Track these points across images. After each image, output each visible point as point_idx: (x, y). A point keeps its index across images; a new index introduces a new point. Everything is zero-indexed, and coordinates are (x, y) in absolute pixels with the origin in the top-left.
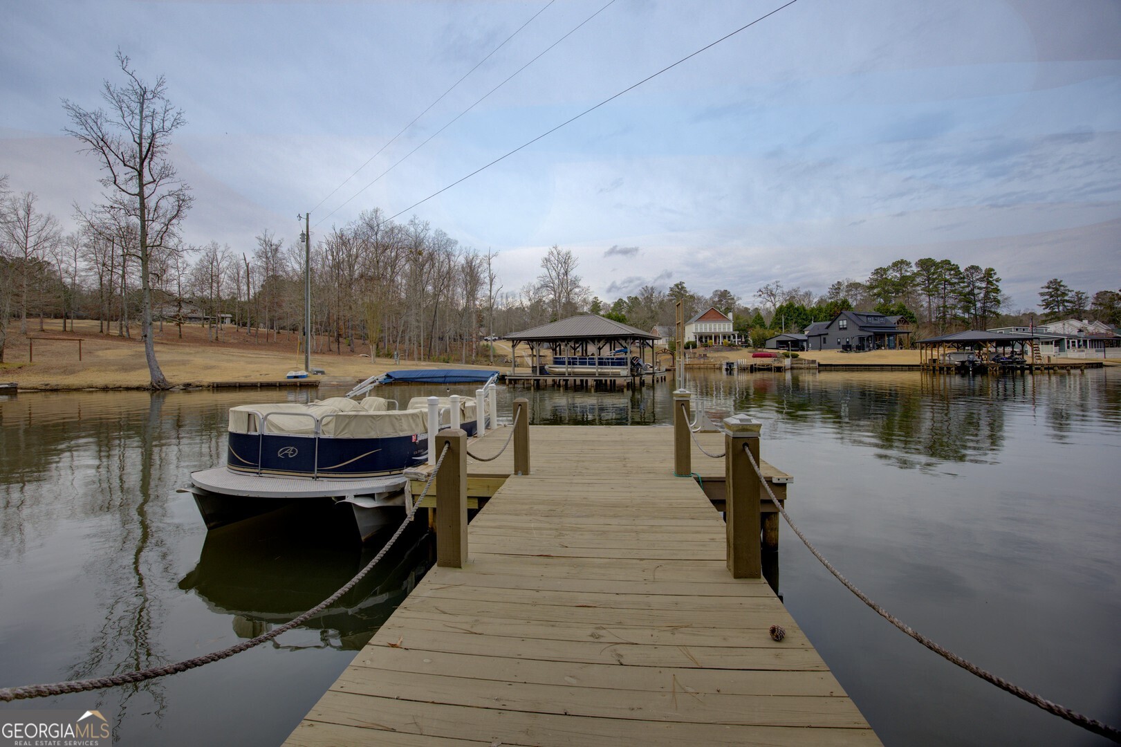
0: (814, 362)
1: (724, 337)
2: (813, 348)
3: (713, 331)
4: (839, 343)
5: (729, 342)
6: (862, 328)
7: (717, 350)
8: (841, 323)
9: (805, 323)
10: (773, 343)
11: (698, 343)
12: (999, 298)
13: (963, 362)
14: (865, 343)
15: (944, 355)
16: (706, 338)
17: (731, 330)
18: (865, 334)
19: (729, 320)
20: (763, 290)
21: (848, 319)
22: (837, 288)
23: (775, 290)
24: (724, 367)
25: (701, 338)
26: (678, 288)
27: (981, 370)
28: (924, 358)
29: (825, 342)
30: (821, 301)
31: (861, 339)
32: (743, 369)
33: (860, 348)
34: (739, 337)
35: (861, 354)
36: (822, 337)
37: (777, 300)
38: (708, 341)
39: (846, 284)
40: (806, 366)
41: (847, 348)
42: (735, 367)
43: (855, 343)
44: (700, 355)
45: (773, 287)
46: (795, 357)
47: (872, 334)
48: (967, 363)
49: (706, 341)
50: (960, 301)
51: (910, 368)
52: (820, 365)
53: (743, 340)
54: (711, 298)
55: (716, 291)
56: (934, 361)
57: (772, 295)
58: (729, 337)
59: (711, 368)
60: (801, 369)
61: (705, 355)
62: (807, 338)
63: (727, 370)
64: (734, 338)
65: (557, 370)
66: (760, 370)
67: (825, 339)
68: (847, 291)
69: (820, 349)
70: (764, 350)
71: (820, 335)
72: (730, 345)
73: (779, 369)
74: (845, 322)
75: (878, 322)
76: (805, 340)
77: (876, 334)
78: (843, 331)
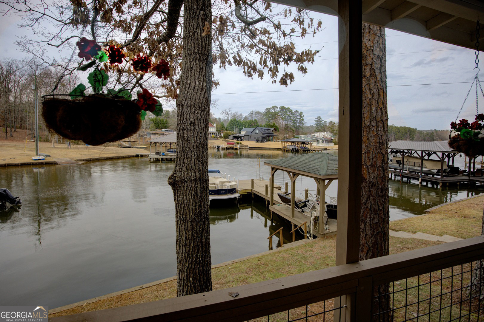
0: (247, 146)
1: (212, 134)
2: (246, 140)
4: (255, 139)
6: (263, 134)
9: (241, 127)
10: (231, 137)
12: (303, 122)
13: (293, 149)
14: (264, 139)
15: (288, 146)
17: (215, 131)
18: (264, 136)
19: (214, 127)
20: (224, 112)
21: (259, 130)
22: (252, 113)
23: (228, 112)
24: (216, 148)
27: (297, 151)
28: (282, 146)
29: (250, 138)
30: (246, 118)
31: (263, 138)
32: (223, 149)
33: (262, 141)
34: (219, 134)
35: (262, 144)
37: (229, 116)
39: (255, 112)
40: (245, 147)
41: (258, 141)
42: (220, 148)
43: (260, 139)
45: (228, 111)
46: (241, 143)
47: (266, 136)
48: (294, 149)
50: (292, 123)
51: (278, 149)
52: (249, 147)
56: (285, 147)
57: (227, 114)
58: (214, 134)
60: (243, 148)
63: (217, 149)
64: (216, 134)
65: (170, 154)
66: (229, 149)
68: (255, 115)
69: (248, 140)
70: (229, 140)
71: (249, 135)
72: (215, 137)
73: (236, 149)
74: (257, 131)
75: (268, 131)
76: (242, 137)
77: (268, 136)
78: (256, 134)
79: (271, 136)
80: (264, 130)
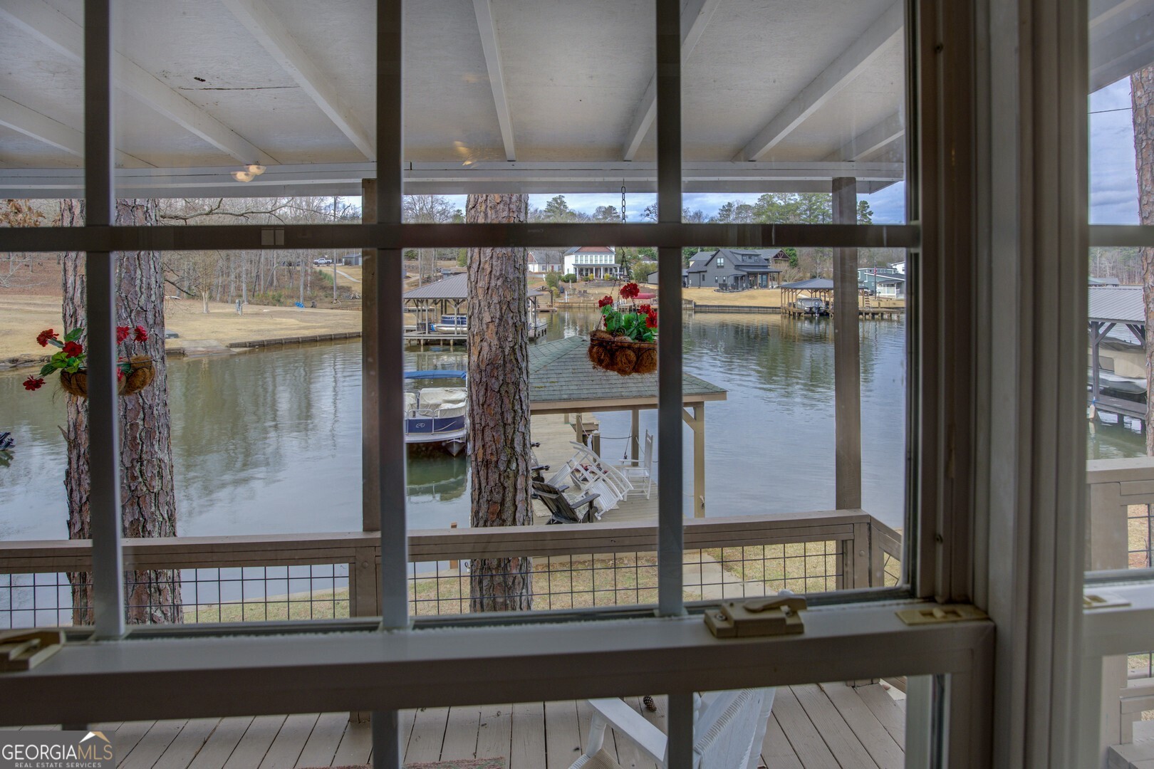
0: (690, 302)
1: (606, 270)
2: (692, 285)
3: (594, 263)
4: (716, 281)
5: (611, 276)
6: (737, 267)
7: (598, 286)
8: (719, 260)
10: (655, 278)
11: (578, 277)
13: (811, 308)
14: (740, 283)
15: (800, 300)
16: (587, 270)
17: (613, 262)
18: (740, 273)
19: (611, 251)
21: (725, 257)
22: (727, 209)
25: (581, 270)
26: (557, 203)
28: (782, 302)
29: (704, 280)
31: (736, 278)
33: (735, 288)
34: (622, 270)
35: (733, 295)
36: (702, 274)
38: (589, 274)
39: (737, 206)
40: (688, 306)
41: (723, 287)
43: (730, 282)
44: (580, 292)
47: (745, 273)
48: (814, 309)
49: (587, 275)
51: (774, 310)
52: (695, 306)
53: (626, 274)
54: (594, 216)
55: (600, 207)
56: (792, 305)
58: (611, 270)
59: (590, 308)
61: (585, 292)
62: (687, 274)
64: (616, 271)
65: (445, 329)
67: (704, 276)
69: (700, 286)
70: (646, 286)
71: (699, 272)
72: (611, 279)
74: (722, 261)
75: (752, 261)
76: (687, 276)
77: (749, 274)
78: (721, 269)
79: (763, 274)
80: (740, 258)
